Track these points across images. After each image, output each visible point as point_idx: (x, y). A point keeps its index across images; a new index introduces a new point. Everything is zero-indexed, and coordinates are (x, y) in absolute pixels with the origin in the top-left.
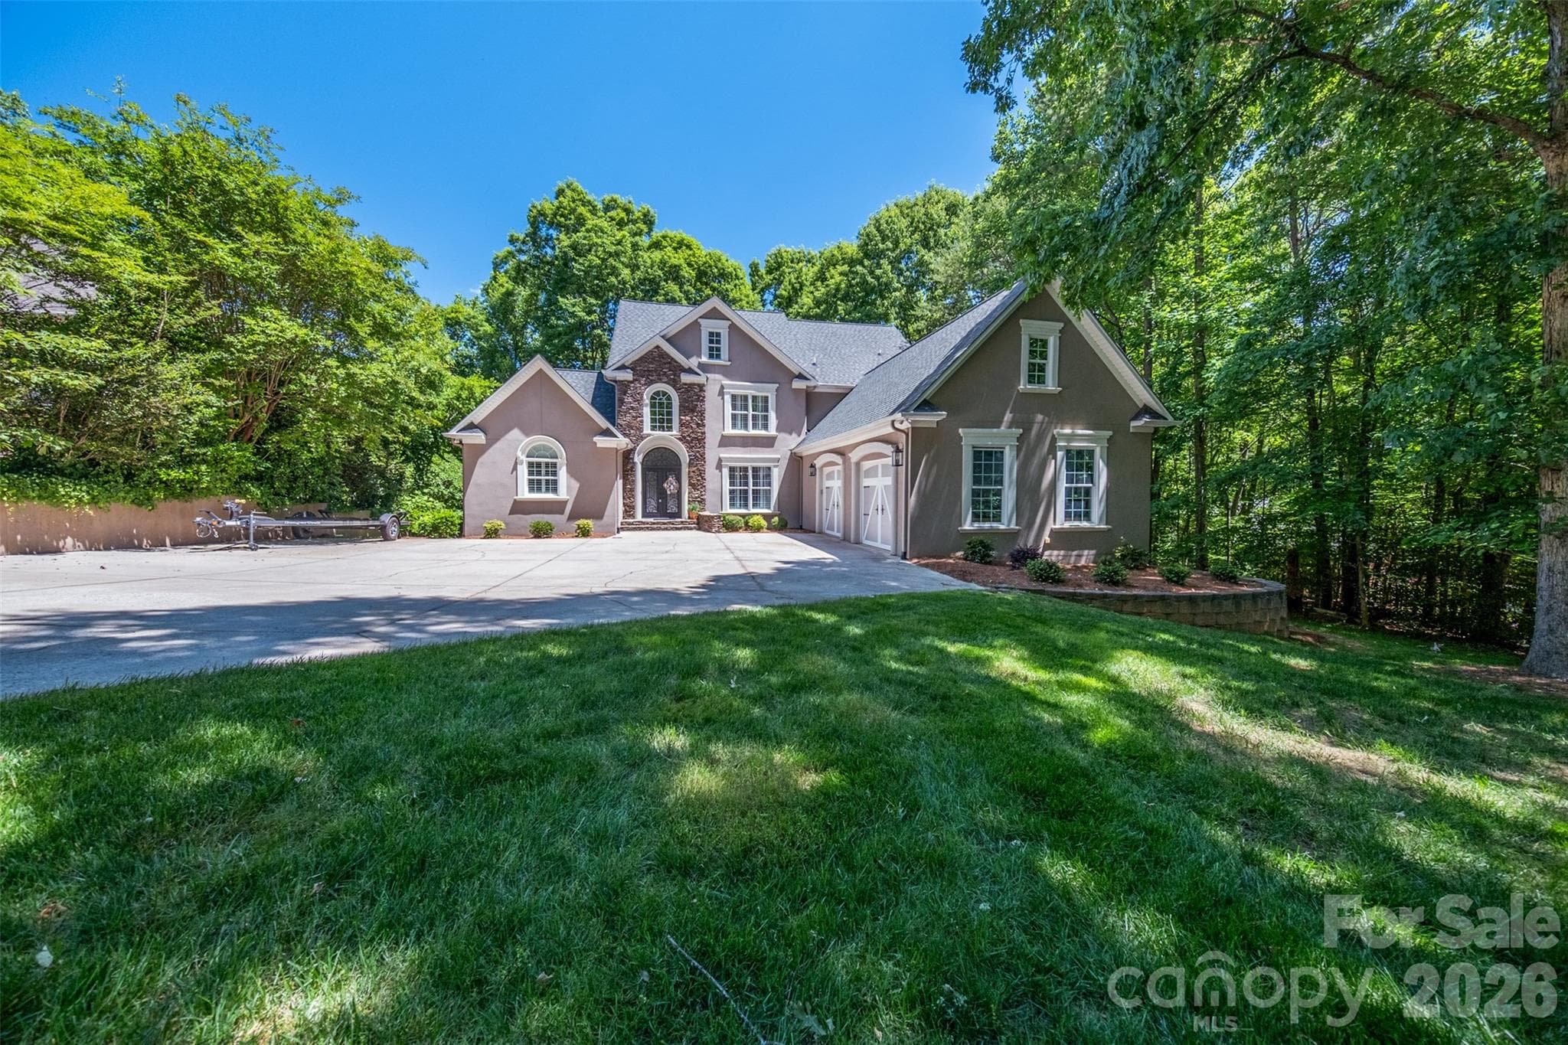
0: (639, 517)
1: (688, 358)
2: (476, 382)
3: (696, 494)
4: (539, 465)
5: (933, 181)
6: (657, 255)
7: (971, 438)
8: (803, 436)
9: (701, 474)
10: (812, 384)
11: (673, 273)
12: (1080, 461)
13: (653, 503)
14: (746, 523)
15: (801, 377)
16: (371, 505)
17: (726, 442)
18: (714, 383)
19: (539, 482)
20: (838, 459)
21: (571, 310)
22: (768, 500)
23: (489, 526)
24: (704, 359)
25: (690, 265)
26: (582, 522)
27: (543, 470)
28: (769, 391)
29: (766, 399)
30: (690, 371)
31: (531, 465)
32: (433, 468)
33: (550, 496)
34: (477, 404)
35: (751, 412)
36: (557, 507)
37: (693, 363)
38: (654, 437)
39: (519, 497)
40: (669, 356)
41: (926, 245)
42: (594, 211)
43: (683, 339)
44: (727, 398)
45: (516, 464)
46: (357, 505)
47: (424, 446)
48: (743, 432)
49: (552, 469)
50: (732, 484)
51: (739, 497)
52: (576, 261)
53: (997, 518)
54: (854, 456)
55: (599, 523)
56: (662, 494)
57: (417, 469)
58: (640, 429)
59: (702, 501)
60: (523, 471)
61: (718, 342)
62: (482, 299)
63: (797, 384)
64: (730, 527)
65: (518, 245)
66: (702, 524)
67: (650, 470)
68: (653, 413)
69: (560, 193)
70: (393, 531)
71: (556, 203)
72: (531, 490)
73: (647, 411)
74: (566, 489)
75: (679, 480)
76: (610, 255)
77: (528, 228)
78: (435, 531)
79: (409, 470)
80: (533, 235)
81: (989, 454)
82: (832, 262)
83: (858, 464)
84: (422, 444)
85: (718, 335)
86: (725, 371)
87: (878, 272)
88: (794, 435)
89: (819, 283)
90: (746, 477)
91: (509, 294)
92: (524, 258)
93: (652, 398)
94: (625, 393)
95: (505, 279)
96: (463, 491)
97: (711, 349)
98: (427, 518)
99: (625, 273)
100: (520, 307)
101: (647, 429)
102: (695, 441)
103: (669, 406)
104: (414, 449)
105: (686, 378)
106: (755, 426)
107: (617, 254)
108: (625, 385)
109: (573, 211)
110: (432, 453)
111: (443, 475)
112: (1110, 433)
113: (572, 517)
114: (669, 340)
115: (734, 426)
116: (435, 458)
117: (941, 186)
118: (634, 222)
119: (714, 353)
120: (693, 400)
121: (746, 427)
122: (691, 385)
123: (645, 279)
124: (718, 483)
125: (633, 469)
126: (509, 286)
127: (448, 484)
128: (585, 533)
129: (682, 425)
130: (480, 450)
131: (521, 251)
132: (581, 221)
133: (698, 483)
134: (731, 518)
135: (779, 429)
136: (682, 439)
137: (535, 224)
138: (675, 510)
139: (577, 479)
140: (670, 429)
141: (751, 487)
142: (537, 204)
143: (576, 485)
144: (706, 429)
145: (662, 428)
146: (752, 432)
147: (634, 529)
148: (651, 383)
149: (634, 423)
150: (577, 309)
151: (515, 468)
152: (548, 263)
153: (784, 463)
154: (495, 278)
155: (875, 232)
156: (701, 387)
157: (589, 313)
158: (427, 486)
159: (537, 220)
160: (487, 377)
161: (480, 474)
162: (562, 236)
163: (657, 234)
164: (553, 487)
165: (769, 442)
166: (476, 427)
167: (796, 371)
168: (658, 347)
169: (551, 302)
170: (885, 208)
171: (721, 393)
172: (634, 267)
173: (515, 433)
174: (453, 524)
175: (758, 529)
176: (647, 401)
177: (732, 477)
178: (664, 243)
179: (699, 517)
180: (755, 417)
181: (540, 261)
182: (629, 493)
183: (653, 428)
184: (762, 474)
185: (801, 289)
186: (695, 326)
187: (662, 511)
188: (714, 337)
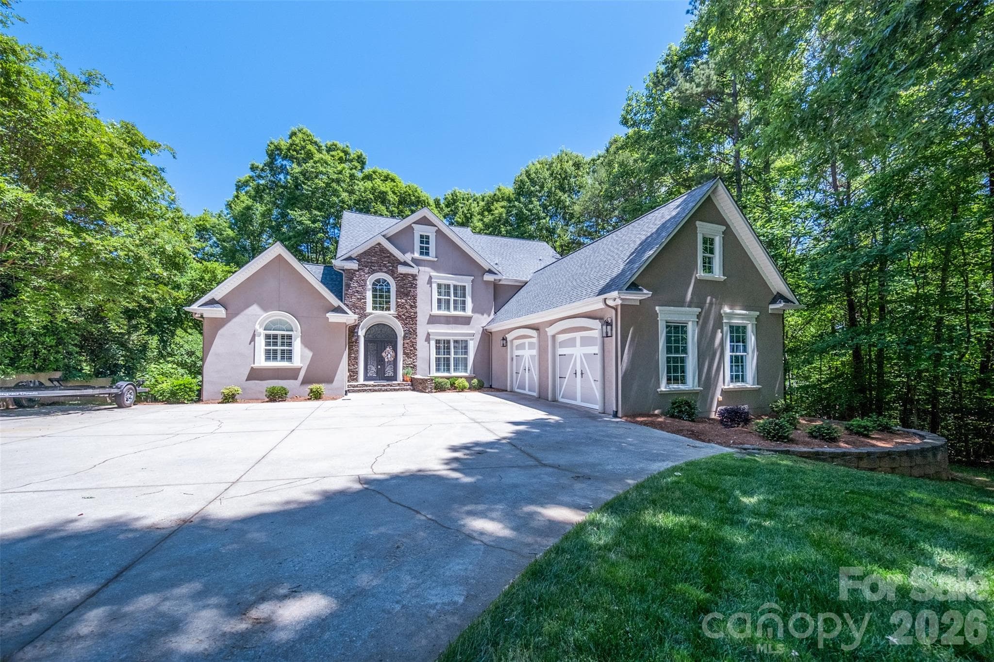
0: (361, 380)
1: (404, 253)
2: (219, 268)
3: (409, 361)
4: (275, 337)
5: (563, 147)
6: (369, 184)
7: (665, 314)
8: (492, 316)
9: (413, 345)
10: (497, 277)
11: (382, 198)
12: (738, 335)
13: (374, 369)
14: (452, 385)
15: (490, 272)
16: (113, 373)
17: (433, 320)
18: (424, 274)
19: (275, 352)
20: (534, 333)
21: (299, 219)
22: (466, 366)
23: (226, 392)
24: (417, 255)
25: (394, 193)
26: (314, 386)
27: (279, 341)
28: (466, 281)
29: (464, 287)
30: (405, 264)
31: (268, 337)
32: (177, 339)
33: (285, 364)
34: (218, 284)
35: (452, 298)
36: (292, 374)
37: (408, 257)
38: (376, 315)
39: (257, 365)
40: (388, 251)
41: (562, 189)
42: (319, 150)
43: (399, 239)
44: (435, 286)
45: (254, 336)
46: (98, 374)
47: (169, 320)
48: (446, 313)
49: (288, 340)
50: (438, 353)
51: (443, 363)
52: (305, 184)
53: (683, 381)
54: (551, 331)
55: (329, 386)
56: (381, 361)
57: (162, 340)
58: (364, 309)
59: (414, 367)
60: (261, 342)
61: (428, 243)
62: (225, 212)
63: (488, 277)
64: (439, 388)
65: (258, 172)
66: (417, 385)
67: (371, 342)
68: (374, 296)
69: (294, 134)
70: (129, 397)
71: (290, 141)
72: (268, 358)
73: (369, 295)
74: (300, 357)
75: (395, 350)
76: (333, 180)
77: (267, 159)
78: (174, 398)
79: (154, 341)
80: (271, 165)
81: (676, 327)
82: (495, 199)
83: (554, 337)
84: (166, 319)
85: (427, 237)
86: (433, 265)
87: (531, 206)
88: (485, 316)
89: (486, 213)
90: (449, 348)
91: (248, 208)
92: (262, 182)
93: (374, 284)
94: (351, 279)
95: (245, 198)
96: (203, 360)
97: (422, 248)
98: (166, 385)
99: (345, 195)
100: (257, 219)
101: (369, 309)
102: (409, 319)
103: (388, 291)
104: (159, 324)
105: (402, 269)
106: (455, 309)
107: (338, 181)
108: (351, 273)
109: (303, 148)
110: (176, 327)
111: (186, 346)
112: (758, 313)
113: (305, 382)
114: (389, 239)
115: (439, 308)
116: (179, 332)
117: (569, 151)
118: (351, 161)
119: (425, 251)
120: (407, 287)
121: (448, 309)
122: (406, 276)
123: (360, 200)
124: (427, 353)
125: (357, 341)
126: (249, 202)
127: (191, 354)
128: (316, 396)
129: (398, 306)
130: (219, 323)
131: (259, 177)
132: (309, 156)
133: (411, 352)
134: (440, 380)
135: (474, 311)
136: (398, 317)
137: (272, 155)
138: (391, 374)
139: (310, 349)
140: (388, 309)
141: (452, 355)
142: (273, 140)
143: (309, 354)
144: (418, 310)
145: (382, 309)
146: (453, 312)
147: (359, 391)
148: (374, 272)
149: (359, 304)
150: (303, 218)
151: (253, 339)
152: (282, 187)
153: (478, 337)
154: (237, 197)
155: (527, 179)
156: (414, 277)
157: (314, 222)
158: (171, 355)
159: (274, 153)
160: (228, 264)
161: (220, 344)
162: (294, 165)
163: (368, 170)
164: (287, 355)
165: (467, 321)
166: (217, 303)
167: (486, 267)
168: (379, 244)
169: (284, 215)
170: (533, 163)
171: (430, 282)
172: (351, 192)
173: (255, 309)
174: (191, 390)
175: (462, 389)
176: (369, 286)
177: (438, 348)
178: (374, 176)
179: (412, 380)
180: (455, 302)
181: (275, 184)
182: (353, 360)
183: (375, 308)
184: (462, 346)
185: (471, 217)
186: (410, 229)
187: (381, 375)
188: (425, 239)
